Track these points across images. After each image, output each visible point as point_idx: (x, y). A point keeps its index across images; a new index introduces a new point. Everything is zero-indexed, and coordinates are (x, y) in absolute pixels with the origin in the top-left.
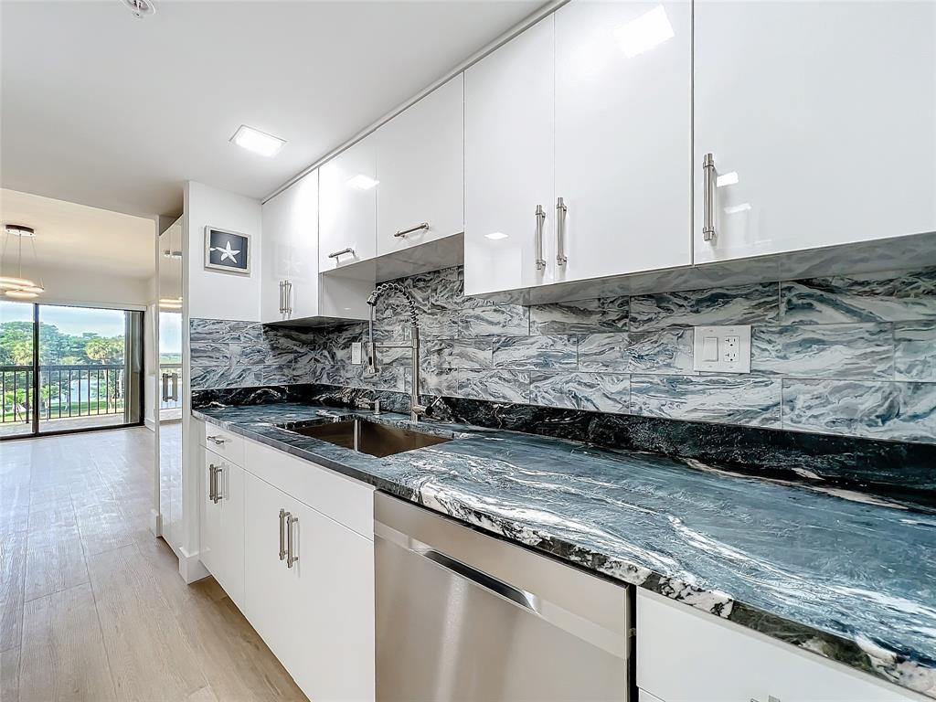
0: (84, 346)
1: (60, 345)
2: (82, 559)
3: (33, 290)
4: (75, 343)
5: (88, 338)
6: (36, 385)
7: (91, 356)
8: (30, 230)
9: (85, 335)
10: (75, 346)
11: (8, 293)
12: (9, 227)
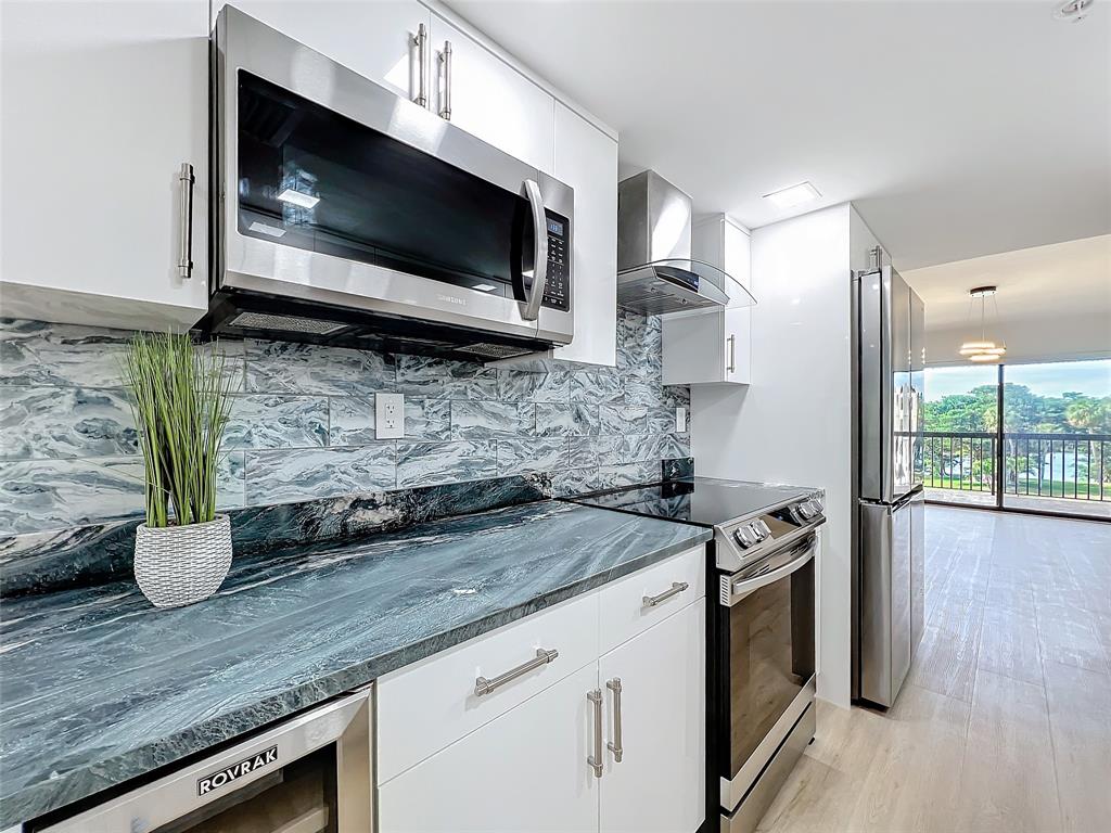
0: (1063, 410)
1: (1034, 409)
2: (1039, 659)
3: (995, 352)
4: (1052, 406)
5: (1068, 399)
6: (1000, 455)
7: (1072, 423)
8: (992, 288)
9: (1066, 395)
10: (1053, 409)
11: (974, 358)
12: (973, 291)
